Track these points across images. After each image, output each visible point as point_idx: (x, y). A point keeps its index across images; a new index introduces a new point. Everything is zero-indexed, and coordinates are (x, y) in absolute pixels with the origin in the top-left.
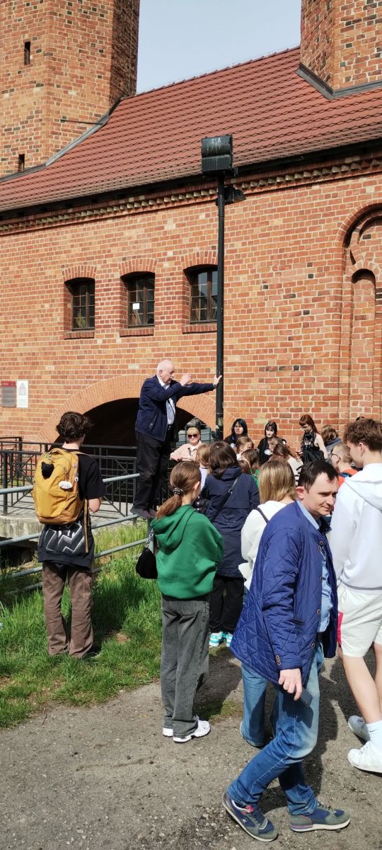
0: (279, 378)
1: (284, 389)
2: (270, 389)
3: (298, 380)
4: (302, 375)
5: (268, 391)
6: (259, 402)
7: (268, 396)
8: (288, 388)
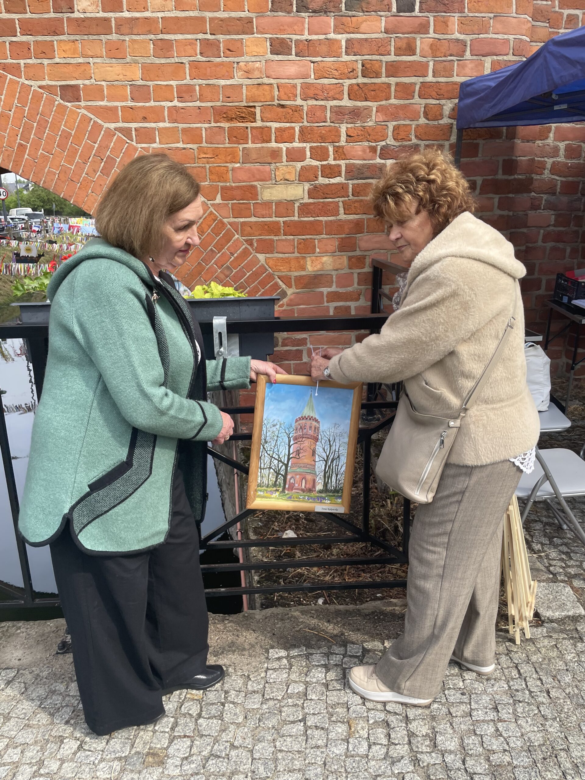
0: (343, 38)
1: (361, 80)
2: (312, 79)
3: (410, 50)
4: (423, 28)
5: (306, 87)
6: (274, 125)
7: (306, 105)
8: (378, 75)
